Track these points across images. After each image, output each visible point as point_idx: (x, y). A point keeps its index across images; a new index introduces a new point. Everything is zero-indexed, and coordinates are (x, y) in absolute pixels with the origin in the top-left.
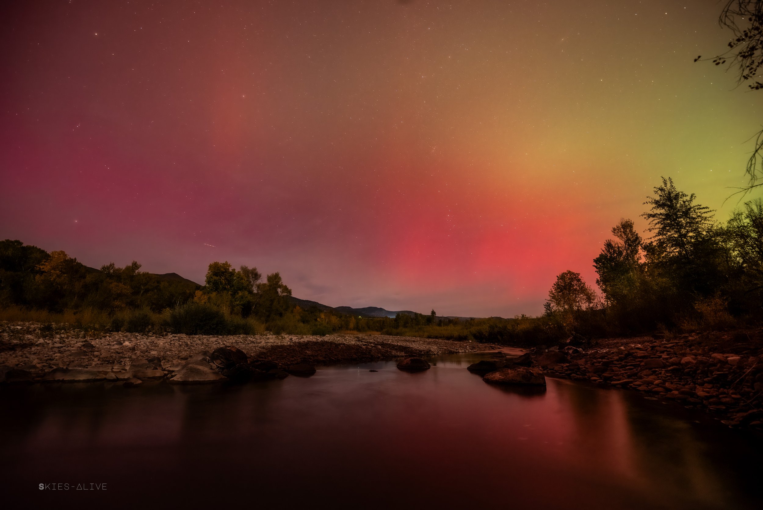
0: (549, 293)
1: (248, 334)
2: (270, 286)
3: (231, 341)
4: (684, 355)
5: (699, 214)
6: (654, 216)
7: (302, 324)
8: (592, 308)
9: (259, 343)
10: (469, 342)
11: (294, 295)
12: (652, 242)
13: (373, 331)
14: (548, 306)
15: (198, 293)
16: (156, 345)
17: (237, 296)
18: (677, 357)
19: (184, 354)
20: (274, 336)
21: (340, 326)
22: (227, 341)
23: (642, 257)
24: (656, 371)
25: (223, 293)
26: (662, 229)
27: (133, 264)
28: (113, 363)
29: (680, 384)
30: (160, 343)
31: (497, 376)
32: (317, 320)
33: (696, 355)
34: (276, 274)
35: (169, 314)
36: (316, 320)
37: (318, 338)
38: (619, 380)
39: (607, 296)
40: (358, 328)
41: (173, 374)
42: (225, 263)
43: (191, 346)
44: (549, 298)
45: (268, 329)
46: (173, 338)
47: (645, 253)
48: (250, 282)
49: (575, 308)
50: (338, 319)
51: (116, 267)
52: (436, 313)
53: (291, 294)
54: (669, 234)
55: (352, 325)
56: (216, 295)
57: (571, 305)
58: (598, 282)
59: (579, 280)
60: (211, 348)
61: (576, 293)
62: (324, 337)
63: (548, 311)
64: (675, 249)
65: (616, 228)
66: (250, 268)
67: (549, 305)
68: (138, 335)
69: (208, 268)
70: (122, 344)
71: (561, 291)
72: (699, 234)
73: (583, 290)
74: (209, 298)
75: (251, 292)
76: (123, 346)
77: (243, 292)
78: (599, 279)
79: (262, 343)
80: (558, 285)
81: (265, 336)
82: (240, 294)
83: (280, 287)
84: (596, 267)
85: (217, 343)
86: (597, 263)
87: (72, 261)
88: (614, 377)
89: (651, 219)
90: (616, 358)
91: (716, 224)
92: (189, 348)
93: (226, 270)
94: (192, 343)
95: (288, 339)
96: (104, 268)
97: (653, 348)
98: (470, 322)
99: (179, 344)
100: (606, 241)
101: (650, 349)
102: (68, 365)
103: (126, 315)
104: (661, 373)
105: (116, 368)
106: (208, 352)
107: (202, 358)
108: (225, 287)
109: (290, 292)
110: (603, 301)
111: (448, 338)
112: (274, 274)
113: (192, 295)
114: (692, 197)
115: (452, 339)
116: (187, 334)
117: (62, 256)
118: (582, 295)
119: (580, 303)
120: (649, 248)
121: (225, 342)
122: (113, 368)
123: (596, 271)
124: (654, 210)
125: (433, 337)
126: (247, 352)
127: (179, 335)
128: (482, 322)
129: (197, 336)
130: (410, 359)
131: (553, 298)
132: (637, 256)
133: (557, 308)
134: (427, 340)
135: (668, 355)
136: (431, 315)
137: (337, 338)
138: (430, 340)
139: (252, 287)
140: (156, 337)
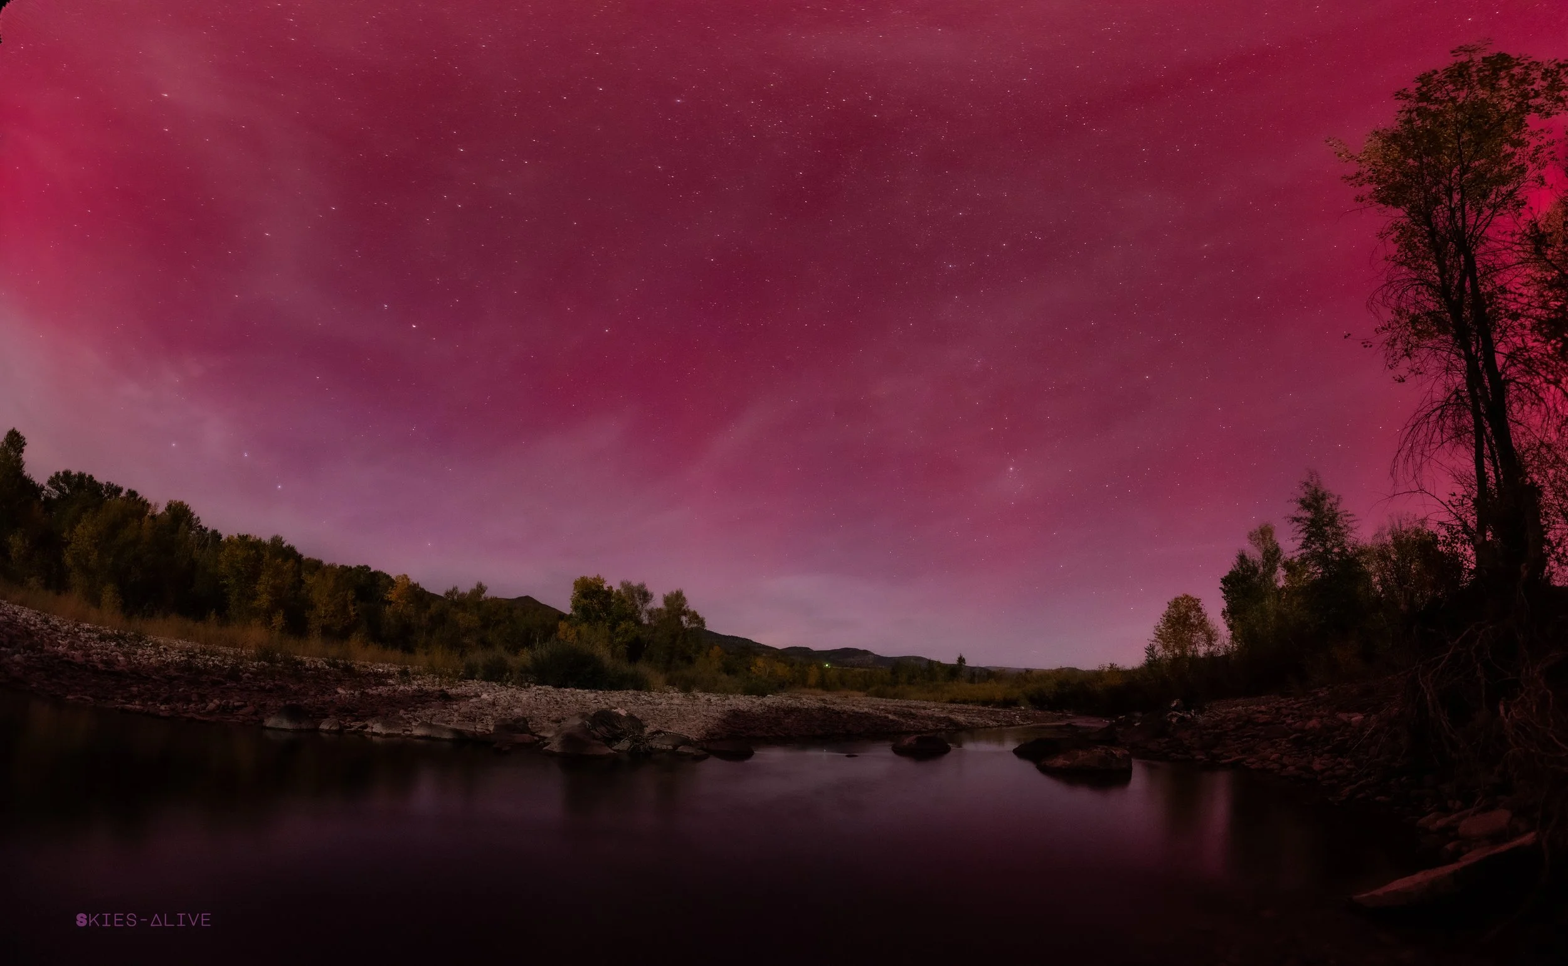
0: (1154, 629)
1: (641, 690)
2: (669, 612)
3: (615, 699)
4: (1310, 718)
5: (1346, 523)
6: (1297, 520)
7: (724, 677)
8: (1212, 653)
9: (658, 705)
10: (1021, 710)
11: (708, 628)
12: (1293, 558)
13: (852, 690)
14: (1151, 650)
15: (563, 625)
16: (518, 701)
17: (618, 630)
18: (1301, 721)
19: (554, 715)
20: (681, 695)
21: (791, 680)
22: (610, 698)
23: (1281, 579)
24: (1277, 742)
25: (597, 624)
26: (1306, 539)
27: (477, 585)
28: (474, 720)
29: (1298, 757)
30: (522, 698)
31: (1060, 762)
32: (751, 670)
33: (1322, 717)
34: (677, 592)
35: (529, 657)
36: (748, 669)
37: (754, 700)
38: (1230, 758)
39: (1233, 634)
40: (824, 684)
41: (546, 741)
42: (596, 577)
43: (563, 704)
44: (1153, 637)
45: (671, 682)
46: (538, 691)
47: (1285, 573)
48: (637, 607)
49: (1189, 653)
50: (788, 668)
51: (460, 591)
52: (966, 661)
53: (704, 625)
54: (1314, 546)
55: (812, 680)
56: (588, 628)
57: (1183, 649)
58: (1224, 613)
59: (1199, 610)
60: (588, 708)
61: (1192, 630)
62: (764, 699)
63: (1151, 658)
64: (1318, 569)
65: (1253, 532)
66: (635, 583)
67: (1153, 648)
68: (495, 684)
69: (573, 586)
70: (480, 697)
71: (1173, 625)
72: (1344, 550)
73: (1202, 624)
74: (578, 633)
75: (639, 623)
76: (482, 700)
77: (627, 623)
78: (1226, 608)
79: (663, 705)
80: (1169, 616)
81: (666, 694)
82: (623, 625)
83: (685, 613)
84: (1223, 590)
85: (596, 701)
86: (1224, 584)
87: (416, 586)
88: (1225, 754)
89: (1296, 524)
90: (1232, 726)
91: (1361, 539)
92: (560, 707)
93: (600, 587)
94: (563, 700)
95: (703, 700)
96: (447, 593)
97: (1278, 709)
98: (1026, 676)
99: (547, 700)
100: (1239, 551)
101: (1274, 712)
102: (431, 719)
103: (479, 657)
104: (1280, 745)
105: (479, 727)
106: (588, 714)
107: (579, 723)
108: (600, 615)
109: (701, 622)
110: (1227, 642)
111: (985, 703)
112: (675, 593)
113: (554, 629)
114: (1338, 499)
115: (992, 705)
116: (555, 686)
117: (405, 580)
118: (1200, 633)
119: (1197, 645)
120: (1289, 567)
121: (607, 701)
122: (476, 728)
123: (1223, 597)
124: (1300, 512)
125: (958, 701)
126: (642, 717)
127: (544, 687)
128: (1044, 676)
129: (568, 690)
130: (915, 737)
131: (1160, 636)
132: (1275, 576)
133: (1164, 653)
134: (948, 706)
135: (1293, 719)
136: (958, 664)
137: (787, 700)
138: (954, 706)
139: (641, 614)
140: (517, 689)
